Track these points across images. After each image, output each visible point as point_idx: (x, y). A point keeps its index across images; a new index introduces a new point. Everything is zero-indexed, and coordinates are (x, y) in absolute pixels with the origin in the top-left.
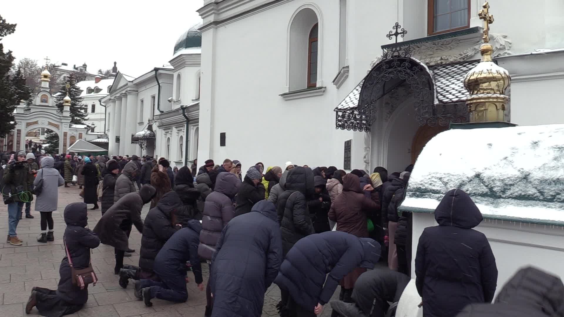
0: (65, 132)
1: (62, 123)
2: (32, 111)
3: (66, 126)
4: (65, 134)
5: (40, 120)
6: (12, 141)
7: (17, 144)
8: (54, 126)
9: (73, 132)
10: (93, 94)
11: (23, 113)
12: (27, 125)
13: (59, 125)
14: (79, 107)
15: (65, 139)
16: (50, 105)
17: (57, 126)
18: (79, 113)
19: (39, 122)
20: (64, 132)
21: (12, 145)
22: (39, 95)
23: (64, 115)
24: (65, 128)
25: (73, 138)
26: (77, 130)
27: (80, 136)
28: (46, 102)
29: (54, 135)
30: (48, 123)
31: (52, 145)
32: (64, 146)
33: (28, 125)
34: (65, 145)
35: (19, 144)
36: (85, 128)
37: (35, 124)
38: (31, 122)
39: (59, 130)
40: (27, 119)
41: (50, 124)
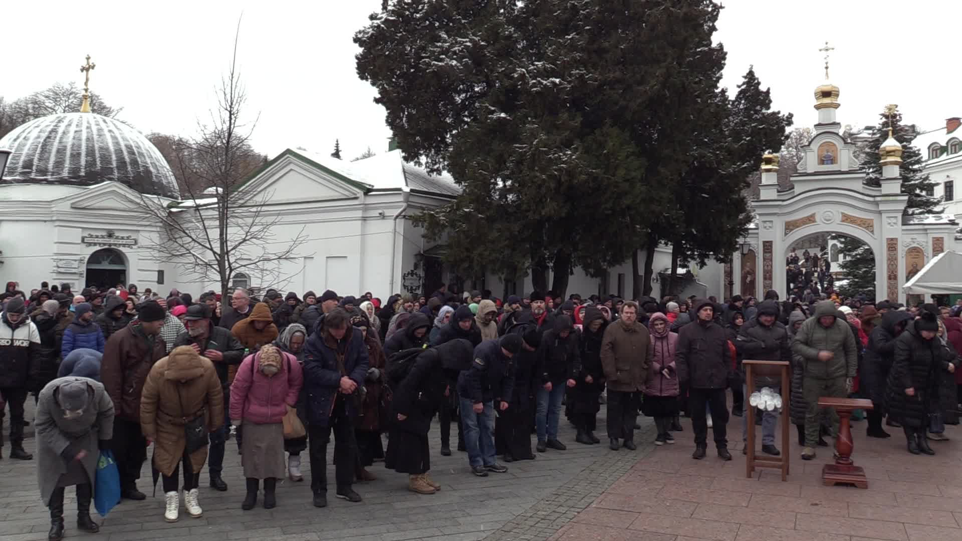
0: (892, 239)
1: (880, 213)
2: (798, 189)
3: (894, 220)
4: (892, 245)
5: (820, 212)
6: (752, 272)
7: (765, 278)
8: (859, 225)
9: (915, 236)
10: (944, 156)
11: (776, 198)
12: (786, 229)
13: (872, 220)
14: (917, 182)
15: (892, 261)
16: (845, 168)
17: (868, 225)
18: (919, 199)
19: (817, 218)
20: (888, 239)
21: (753, 282)
22: (812, 146)
23: (884, 192)
24: (888, 226)
25: (915, 252)
26: (926, 230)
27: (938, 246)
28: (832, 161)
29: (858, 256)
30: (840, 218)
31: (856, 280)
32: (890, 278)
33: (790, 227)
34: (892, 277)
35: (770, 278)
36: (950, 221)
37: (807, 224)
38: (798, 220)
39: (873, 234)
40: (786, 211)
41: (847, 219)
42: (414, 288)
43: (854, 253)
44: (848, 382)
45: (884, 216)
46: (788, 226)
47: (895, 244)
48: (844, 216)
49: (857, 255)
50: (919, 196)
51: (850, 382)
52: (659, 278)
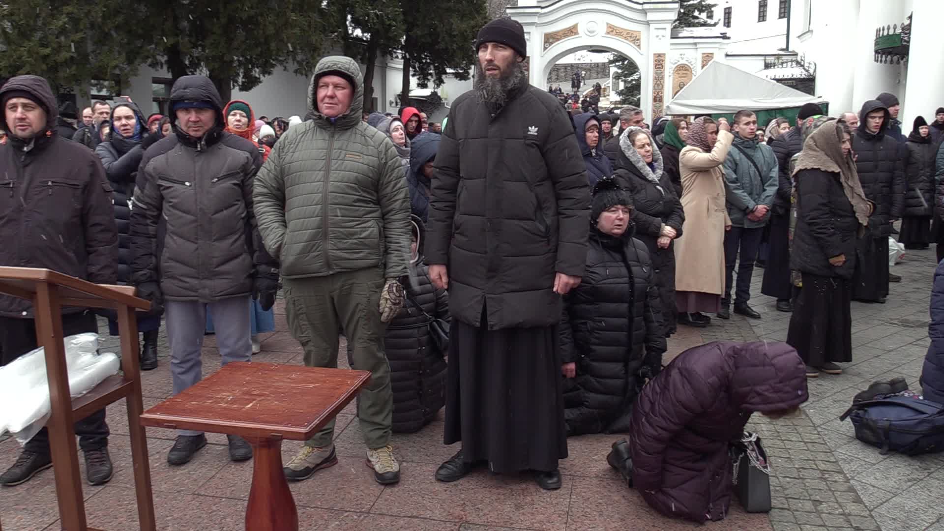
0: (659, 55)
1: (648, 23)
3: (663, 33)
4: (659, 62)
5: (583, 21)
8: (626, 38)
9: (684, 51)
11: (535, 4)
12: (545, 42)
13: (639, 32)
15: (658, 80)
17: (635, 39)
19: (580, 29)
20: (655, 55)
24: (657, 40)
25: (683, 70)
26: (695, 44)
29: (634, 82)
30: (604, 29)
34: (658, 99)
36: (721, 34)
37: (568, 36)
38: (558, 32)
39: (640, 48)
40: (546, 21)
41: (612, 31)
43: (630, 79)
44: (385, 294)
45: (652, 26)
46: (548, 39)
47: (663, 61)
48: (610, 27)
49: (632, 80)
50: (697, 18)
51: (390, 292)
52: (399, 101)
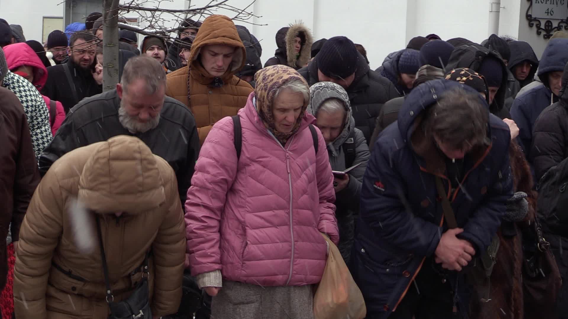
42: (555, 24)
